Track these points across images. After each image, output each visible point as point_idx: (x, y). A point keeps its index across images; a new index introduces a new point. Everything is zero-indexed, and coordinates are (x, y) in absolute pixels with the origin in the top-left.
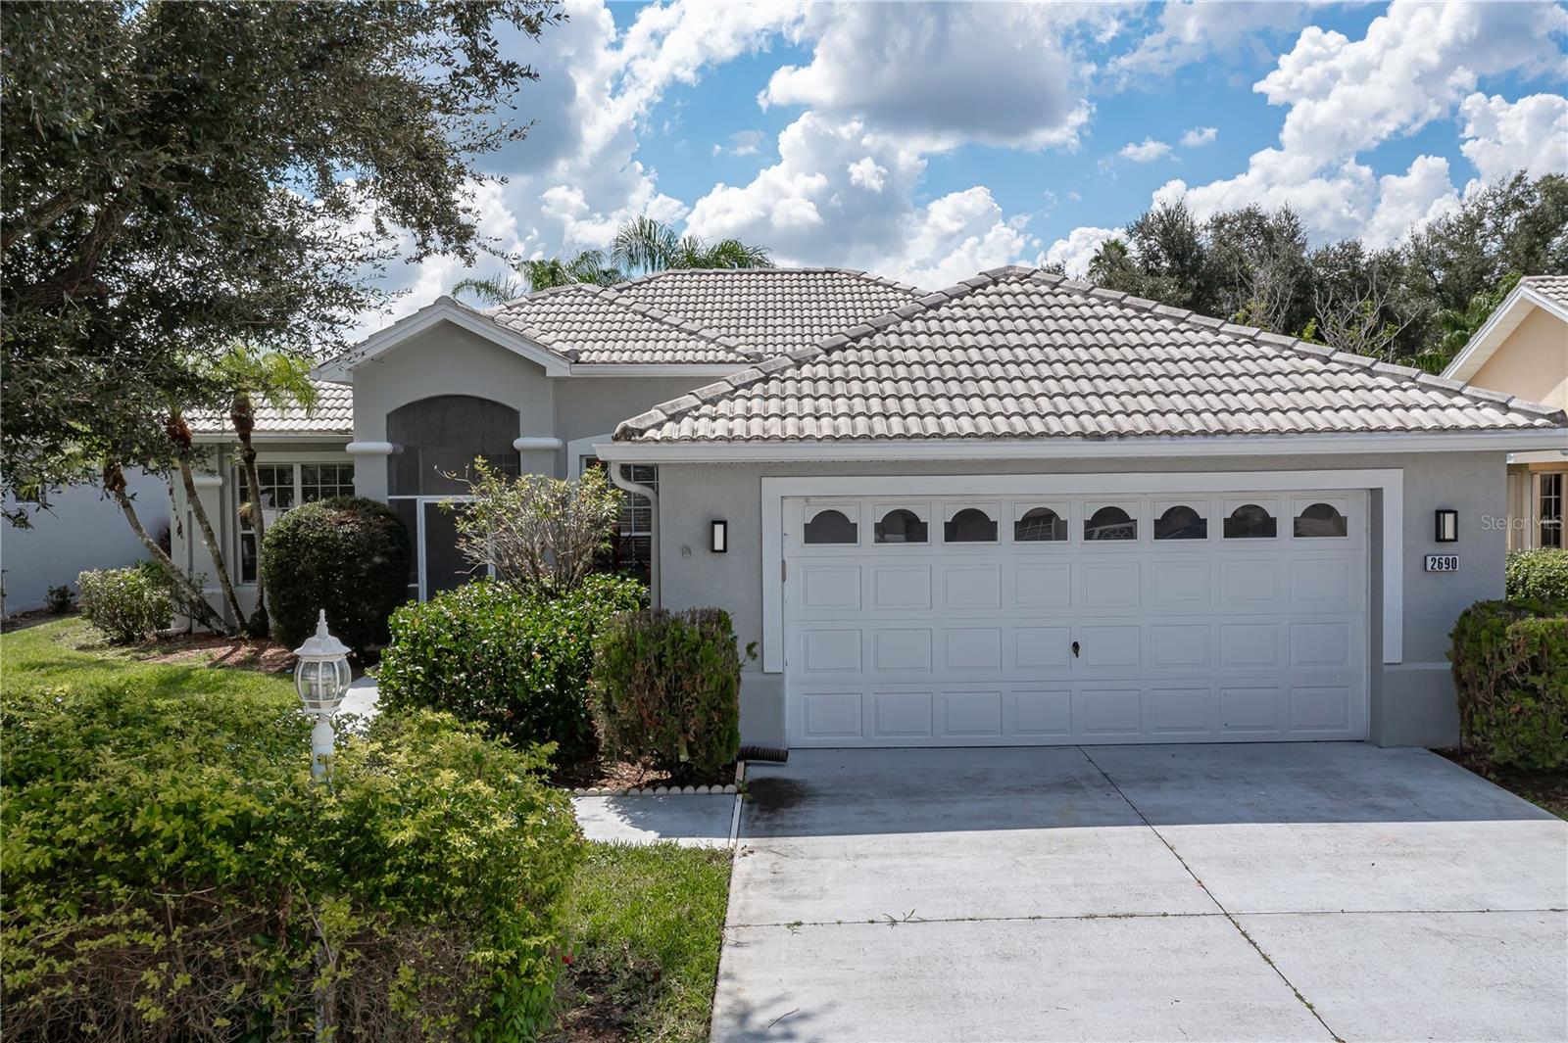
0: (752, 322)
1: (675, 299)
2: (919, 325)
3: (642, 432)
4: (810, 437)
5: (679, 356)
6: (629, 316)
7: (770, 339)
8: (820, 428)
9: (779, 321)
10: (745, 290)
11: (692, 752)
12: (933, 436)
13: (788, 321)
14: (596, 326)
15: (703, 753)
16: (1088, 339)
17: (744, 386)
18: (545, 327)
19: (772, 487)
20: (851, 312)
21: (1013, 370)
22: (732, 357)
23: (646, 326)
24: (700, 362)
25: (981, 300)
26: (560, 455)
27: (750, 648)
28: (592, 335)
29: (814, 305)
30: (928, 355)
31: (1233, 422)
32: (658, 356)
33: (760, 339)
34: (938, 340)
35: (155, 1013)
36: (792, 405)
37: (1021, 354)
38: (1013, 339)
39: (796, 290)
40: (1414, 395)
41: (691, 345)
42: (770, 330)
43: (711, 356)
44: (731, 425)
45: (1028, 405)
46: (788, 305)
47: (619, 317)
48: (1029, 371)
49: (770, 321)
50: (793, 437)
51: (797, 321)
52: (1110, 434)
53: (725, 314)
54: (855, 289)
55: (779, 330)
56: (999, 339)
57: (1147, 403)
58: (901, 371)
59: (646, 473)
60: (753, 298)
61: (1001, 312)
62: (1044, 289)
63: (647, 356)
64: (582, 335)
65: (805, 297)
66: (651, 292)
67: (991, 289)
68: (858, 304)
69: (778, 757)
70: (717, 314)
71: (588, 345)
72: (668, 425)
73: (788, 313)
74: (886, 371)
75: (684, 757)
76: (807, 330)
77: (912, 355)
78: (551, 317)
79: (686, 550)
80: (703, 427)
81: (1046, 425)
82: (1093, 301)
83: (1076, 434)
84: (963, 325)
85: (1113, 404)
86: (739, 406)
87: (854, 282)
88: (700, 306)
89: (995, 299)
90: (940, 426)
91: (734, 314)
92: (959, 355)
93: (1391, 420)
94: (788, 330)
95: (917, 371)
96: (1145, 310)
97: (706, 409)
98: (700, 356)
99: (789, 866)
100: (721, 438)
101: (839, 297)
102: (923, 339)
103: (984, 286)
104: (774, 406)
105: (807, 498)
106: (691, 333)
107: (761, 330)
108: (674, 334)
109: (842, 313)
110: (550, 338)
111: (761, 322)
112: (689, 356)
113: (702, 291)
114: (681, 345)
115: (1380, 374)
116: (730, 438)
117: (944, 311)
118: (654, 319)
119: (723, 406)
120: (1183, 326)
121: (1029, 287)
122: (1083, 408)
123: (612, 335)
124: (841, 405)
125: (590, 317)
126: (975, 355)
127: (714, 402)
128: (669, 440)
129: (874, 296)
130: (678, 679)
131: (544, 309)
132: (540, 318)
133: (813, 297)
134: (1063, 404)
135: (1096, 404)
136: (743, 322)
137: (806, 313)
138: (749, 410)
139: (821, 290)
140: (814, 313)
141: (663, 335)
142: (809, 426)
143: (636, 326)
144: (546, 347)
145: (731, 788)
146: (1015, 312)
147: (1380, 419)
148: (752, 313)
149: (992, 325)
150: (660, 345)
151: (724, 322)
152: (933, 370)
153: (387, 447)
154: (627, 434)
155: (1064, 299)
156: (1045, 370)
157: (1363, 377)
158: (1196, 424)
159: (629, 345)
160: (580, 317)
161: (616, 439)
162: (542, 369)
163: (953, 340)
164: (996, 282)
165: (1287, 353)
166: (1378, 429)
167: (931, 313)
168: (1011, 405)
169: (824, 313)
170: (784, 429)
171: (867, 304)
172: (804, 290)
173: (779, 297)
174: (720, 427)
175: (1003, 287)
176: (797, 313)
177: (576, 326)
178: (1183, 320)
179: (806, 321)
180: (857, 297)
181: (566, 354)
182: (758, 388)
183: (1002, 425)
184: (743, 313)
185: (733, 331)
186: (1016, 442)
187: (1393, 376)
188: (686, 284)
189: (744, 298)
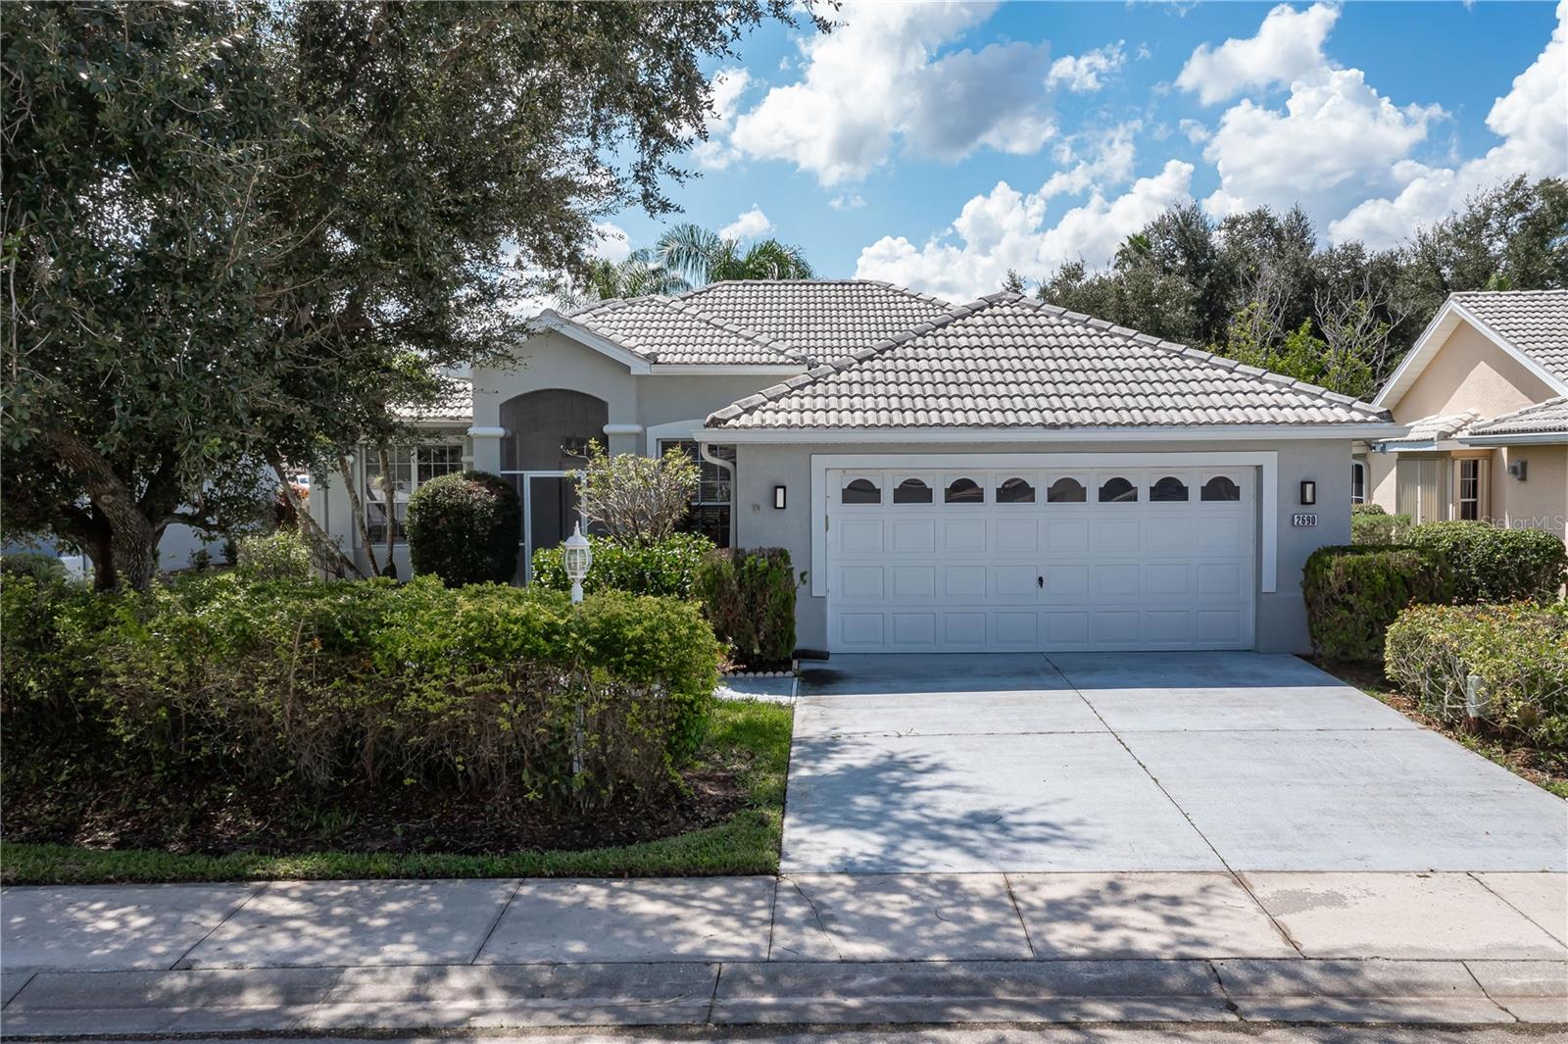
0: (797, 327)
1: (731, 307)
2: (930, 341)
3: (725, 421)
4: (847, 425)
5: (738, 358)
6: (695, 324)
7: (812, 343)
8: (853, 419)
9: (819, 327)
10: (790, 300)
11: (762, 647)
12: (936, 425)
13: (827, 327)
14: (669, 332)
15: (770, 648)
16: (1057, 352)
17: (798, 388)
18: (627, 332)
19: (819, 462)
20: (880, 320)
21: (998, 376)
22: (782, 358)
23: (710, 332)
24: (756, 363)
25: (979, 320)
26: (641, 438)
27: (802, 575)
28: (666, 340)
29: (849, 313)
30: (935, 364)
31: (1152, 417)
32: (721, 358)
33: (804, 343)
34: (944, 353)
35: (506, 725)
36: (833, 402)
37: (1005, 364)
38: (1000, 352)
39: (833, 299)
40: (1290, 398)
41: (748, 348)
42: (812, 335)
43: (764, 358)
44: (790, 416)
45: (1006, 403)
46: (827, 313)
47: (687, 324)
48: (1010, 377)
49: (812, 327)
50: (834, 425)
51: (835, 327)
52: (1064, 425)
53: (774, 320)
54: (884, 299)
55: (819, 335)
56: (990, 352)
57: (1093, 402)
58: (914, 376)
59: (729, 452)
60: (797, 306)
61: (993, 330)
62: (1028, 311)
63: (712, 358)
64: (658, 340)
65: (841, 306)
66: (710, 301)
67: (987, 311)
68: (886, 312)
69: (823, 656)
70: (767, 320)
71: (664, 348)
72: (744, 416)
73: (827, 320)
74: (903, 376)
75: (756, 651)
76: (843, 335)
77: (923, 364)
78: (630, 324)
79: (756, 507)
80: (769, 417)
81: (1018, 418)
82: (1065, 321)
83: (1039, 424)
84: (963, 341)
85: (1068, 402)
86: (795, 402)
87: (883, 292)
88: (752, 314)
89: (989, 319)
90: (941, 418)
91: (782, 320)
92: (958, 364)
93: (1265, 415)
94: (827, 335)
95: (927, 376)
96: (1103, 329)
97: (771, 405)
98: (756, 358)
99: (831, 712)
100: (783, 426)
101: (871, 306)
102: (932, 352)
103: (982, 309)
104: (820, 402)
105: (844, 470)
106: (748, 339)
107: (804, 335)
108: (733, 340)
109: (872, 320)
110: (632, 342)
111: (804, 327)
112: (747, 358)
113: (753, 300)
114: (740, 348)
115: (1267, 381)
116: (789, 426)
117: (949, 329)
118: (716, 327)
119: (783, 403)
120: (1130, 343)
121: (1017, 310)
122: (1047, 405)
123: (683, 340)
124: (870, 402)
125: (663, 324)
126: (970, 364)
127: (776, 399)
128: (745, 427)
129: (900, 306)
130: (753, 595)
131: (624, 317)
132: (622, 325)
133: (848, 306)
134: (1031, 402)
135: (1056, 402)
136: (789, 328)
137: (842, 320)
138: (802, 405)
139: (855, 299)
140: (849, 320)
141: (724, 340)
142: (846, 418)
143: (702, 332)
144: (630, 351)
145: (789, 674)
146: (1004, 330)
147: (1259, 415)
148: (797, 320)
149: (986, 341)
150: (723, 348)
151: (773, 328)
152: (938, 376)
153: (500, 432)
154: (715, 423)
155: (1042, 320)
156: (1021, 376)
157: (1255, 384)
158: (1126, 417)
159: (697, 348)
160: (655, 324)
161: (707, 426)
162: (627, 369)
163: (955, 352)
164: (991, 306)
165: (1204, 365)
166: (1256, 423)
167: (940, 331)
168: (994, 403)
169: (857, 320)
170: (827, 420)
171: (894, 312)
172: (840, 299)
173: (819, 306)
174: (782, 418)
175: (996, 310)
176: (834, 320)
177: (652, 332)
178: (1131, 338)
179: (843, 327)
180: (885, 306)
181: (647, 356)
182: (808, 390)
183: (985, 418)
184: (789, 320)
185: (781, 335)
186: (995, 429)
187: (1276, 383)
188: (739, 294)
189: (789, 306)
